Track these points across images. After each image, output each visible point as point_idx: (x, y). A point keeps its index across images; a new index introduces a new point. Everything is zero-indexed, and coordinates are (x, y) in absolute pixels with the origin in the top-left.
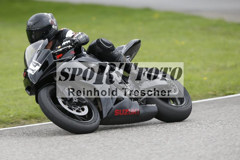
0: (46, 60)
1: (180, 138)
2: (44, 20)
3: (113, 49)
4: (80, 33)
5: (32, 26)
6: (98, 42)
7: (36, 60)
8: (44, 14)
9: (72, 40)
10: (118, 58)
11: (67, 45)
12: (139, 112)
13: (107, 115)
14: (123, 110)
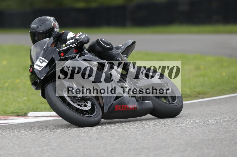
2: (47, 24)
3: (112, 48)
4: (81, 33)
5: (36, 29)
6: (98, 42)
7: (43, 57)
8: (46, 18)
9: (76, 39)
11: (71, 44)
12: (137, 108)
13: (108, 111)
14: (122, 106)
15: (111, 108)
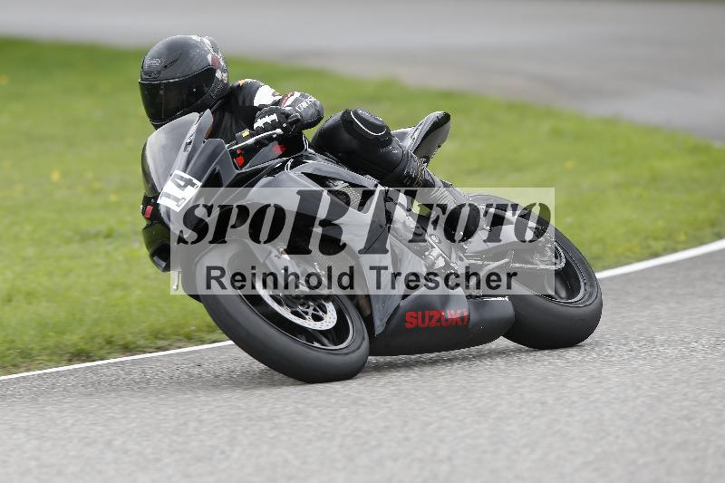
0: (214, 170)
1: (272, 438)
2: (194, 56)
3: (388, 139)
4: (297, 94)
5: (159, 72)
6: (346, 121)
7: (185, 171)
8: (191, 39)
9: (283, 113)
10: (401, 167)
11: (267, 127)
12: (469, 319)
13: (386, 328)
14: (427, 312)
15: (394, 322)
